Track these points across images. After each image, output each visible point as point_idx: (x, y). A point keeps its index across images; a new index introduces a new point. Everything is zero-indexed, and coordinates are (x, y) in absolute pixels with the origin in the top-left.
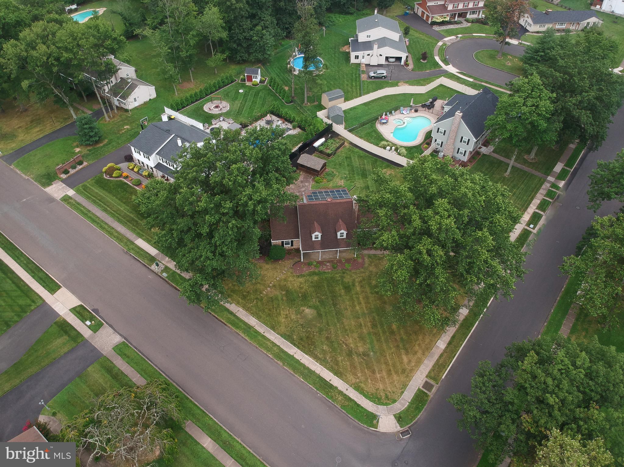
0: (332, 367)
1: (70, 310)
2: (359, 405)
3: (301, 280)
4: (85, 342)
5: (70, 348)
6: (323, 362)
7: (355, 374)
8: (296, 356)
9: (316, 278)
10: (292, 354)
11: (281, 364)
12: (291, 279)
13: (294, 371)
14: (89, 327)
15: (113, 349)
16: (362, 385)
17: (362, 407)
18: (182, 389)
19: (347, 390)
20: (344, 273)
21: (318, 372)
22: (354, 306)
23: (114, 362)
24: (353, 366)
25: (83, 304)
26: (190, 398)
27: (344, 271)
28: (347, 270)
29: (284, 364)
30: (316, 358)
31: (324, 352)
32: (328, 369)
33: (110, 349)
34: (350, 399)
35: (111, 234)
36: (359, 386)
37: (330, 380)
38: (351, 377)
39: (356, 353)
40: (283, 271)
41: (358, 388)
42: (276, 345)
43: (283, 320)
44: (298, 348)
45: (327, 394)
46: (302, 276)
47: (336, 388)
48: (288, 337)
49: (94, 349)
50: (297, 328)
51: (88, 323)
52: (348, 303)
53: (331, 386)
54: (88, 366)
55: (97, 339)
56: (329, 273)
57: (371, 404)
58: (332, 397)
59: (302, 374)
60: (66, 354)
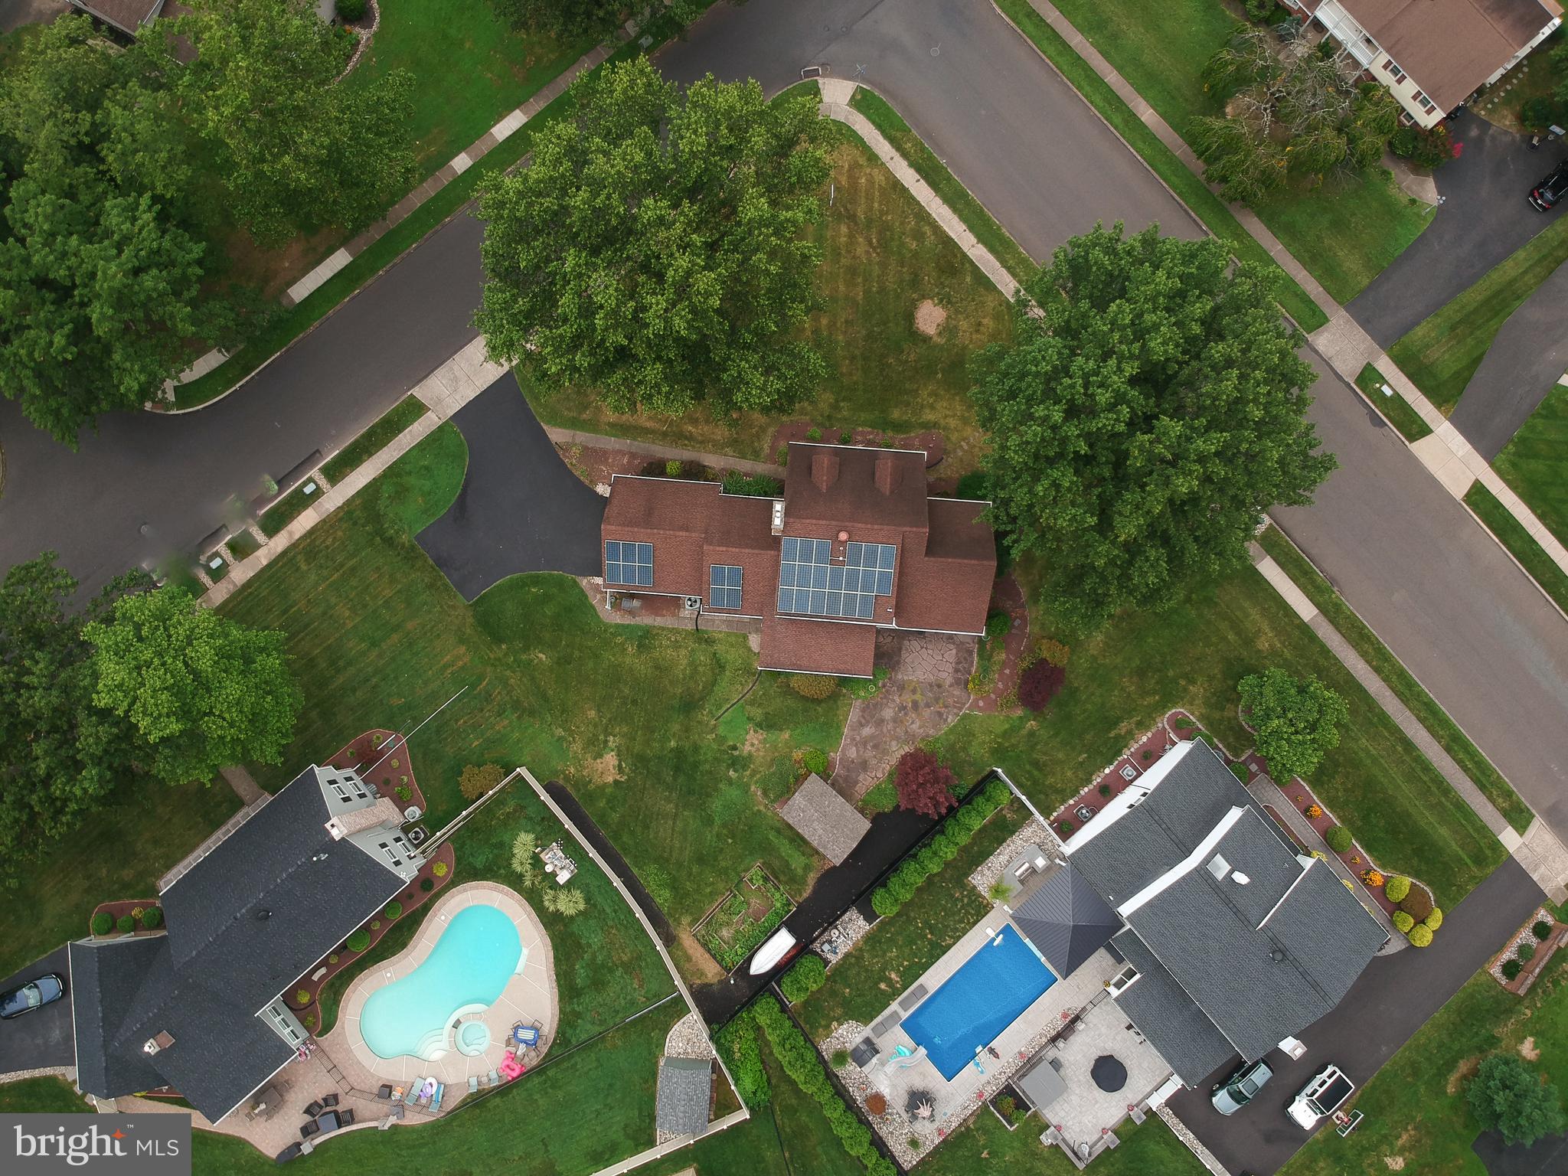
0: (909, 203)
1: (1431, 431)
2: (879, 127)
3: (929, 416)
4: (1385, 342)
5: (1411, 333)
6: (923, 216)
7: (871, 181)
8: (973, 240)
9: (896, 414)
10: (980, 245)
11: (1004, 230)
12: (953, 423)
13: (982, 210)
14: (1384, 381)
15: (1327, 320)
16: (862, 161)
17: (873, 123)
18: (1190, 217)
19: (892, 158)
20: (829, 417)
21: (938, 201)
22: (832, 325)
23: (1321, 289)
24: (869, 198)
25: (1407, 443)
26: (1175, 196)
27: (827, 424)
28: (819, 425)
29: (999, 228)
30: (936, 228)
31: (918, 236)
32: (918, 203)
33: (1333, 321)
34: (892, 140)
35: (1380, 651)
36: (869, 159)
37: (918, 181)
38: (879, 178)
39: (856, 224)
40: (966, 448)
41: (873, 158)
42: (1009, 269)
43: (985, 321)
44: (965, 255)
45: (930, 157)
46: (926, 426)
47: (911, 165)
48: (983, 282)
49: (1365, 323)
50: (962, 300)
51: (1387, 391)
52: (841, 338)
53: (919, 170)
54: (1370, 287)
55: (1362, 347)
56: (864, 424)
57: (856, 128)
58: (923, 149)
59: (969, 203)
60: (1417, 323)
